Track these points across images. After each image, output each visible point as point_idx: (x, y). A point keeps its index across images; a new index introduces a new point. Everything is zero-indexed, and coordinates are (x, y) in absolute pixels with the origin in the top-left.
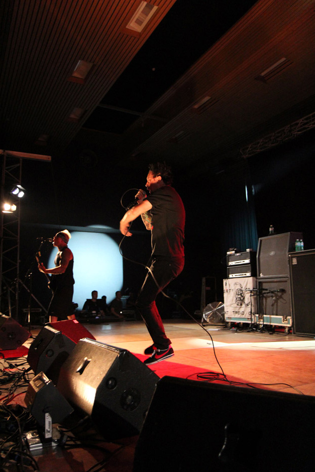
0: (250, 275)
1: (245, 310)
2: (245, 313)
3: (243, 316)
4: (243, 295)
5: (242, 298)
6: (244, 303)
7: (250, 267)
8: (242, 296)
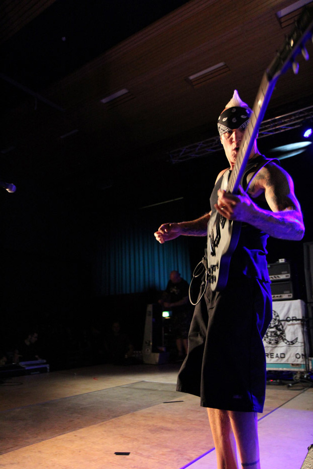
0: (291, 297)
1: (287, 351)
2: (287, 357)
3: (284, 361)
4: (280, 327)
5: (279, 333)
6: (284, 340)
7: (291, 285)
8: (280, 330)
